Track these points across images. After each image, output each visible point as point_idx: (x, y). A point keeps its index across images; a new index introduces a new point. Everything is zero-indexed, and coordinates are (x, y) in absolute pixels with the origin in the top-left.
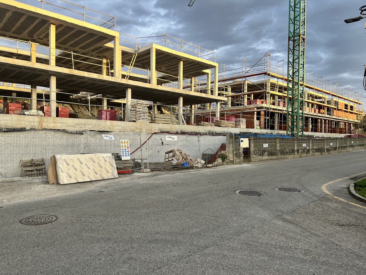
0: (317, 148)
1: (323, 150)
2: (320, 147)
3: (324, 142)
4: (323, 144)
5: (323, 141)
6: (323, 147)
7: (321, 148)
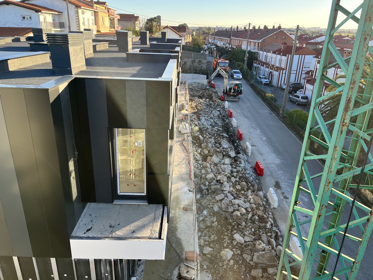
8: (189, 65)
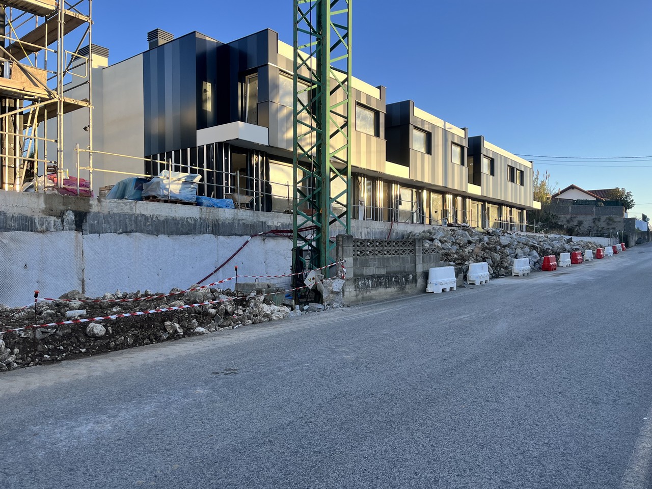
0: (383, 272)
1: (411, 277)
2: (396, 266)
3: (413, 252)
4: (409, 257)
5: (411, 248)
6: (408, 266)
7: (401, 272)
8: (587, 226)
